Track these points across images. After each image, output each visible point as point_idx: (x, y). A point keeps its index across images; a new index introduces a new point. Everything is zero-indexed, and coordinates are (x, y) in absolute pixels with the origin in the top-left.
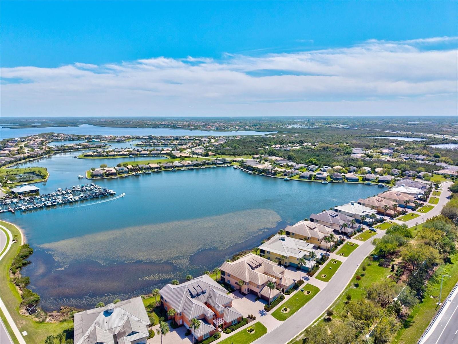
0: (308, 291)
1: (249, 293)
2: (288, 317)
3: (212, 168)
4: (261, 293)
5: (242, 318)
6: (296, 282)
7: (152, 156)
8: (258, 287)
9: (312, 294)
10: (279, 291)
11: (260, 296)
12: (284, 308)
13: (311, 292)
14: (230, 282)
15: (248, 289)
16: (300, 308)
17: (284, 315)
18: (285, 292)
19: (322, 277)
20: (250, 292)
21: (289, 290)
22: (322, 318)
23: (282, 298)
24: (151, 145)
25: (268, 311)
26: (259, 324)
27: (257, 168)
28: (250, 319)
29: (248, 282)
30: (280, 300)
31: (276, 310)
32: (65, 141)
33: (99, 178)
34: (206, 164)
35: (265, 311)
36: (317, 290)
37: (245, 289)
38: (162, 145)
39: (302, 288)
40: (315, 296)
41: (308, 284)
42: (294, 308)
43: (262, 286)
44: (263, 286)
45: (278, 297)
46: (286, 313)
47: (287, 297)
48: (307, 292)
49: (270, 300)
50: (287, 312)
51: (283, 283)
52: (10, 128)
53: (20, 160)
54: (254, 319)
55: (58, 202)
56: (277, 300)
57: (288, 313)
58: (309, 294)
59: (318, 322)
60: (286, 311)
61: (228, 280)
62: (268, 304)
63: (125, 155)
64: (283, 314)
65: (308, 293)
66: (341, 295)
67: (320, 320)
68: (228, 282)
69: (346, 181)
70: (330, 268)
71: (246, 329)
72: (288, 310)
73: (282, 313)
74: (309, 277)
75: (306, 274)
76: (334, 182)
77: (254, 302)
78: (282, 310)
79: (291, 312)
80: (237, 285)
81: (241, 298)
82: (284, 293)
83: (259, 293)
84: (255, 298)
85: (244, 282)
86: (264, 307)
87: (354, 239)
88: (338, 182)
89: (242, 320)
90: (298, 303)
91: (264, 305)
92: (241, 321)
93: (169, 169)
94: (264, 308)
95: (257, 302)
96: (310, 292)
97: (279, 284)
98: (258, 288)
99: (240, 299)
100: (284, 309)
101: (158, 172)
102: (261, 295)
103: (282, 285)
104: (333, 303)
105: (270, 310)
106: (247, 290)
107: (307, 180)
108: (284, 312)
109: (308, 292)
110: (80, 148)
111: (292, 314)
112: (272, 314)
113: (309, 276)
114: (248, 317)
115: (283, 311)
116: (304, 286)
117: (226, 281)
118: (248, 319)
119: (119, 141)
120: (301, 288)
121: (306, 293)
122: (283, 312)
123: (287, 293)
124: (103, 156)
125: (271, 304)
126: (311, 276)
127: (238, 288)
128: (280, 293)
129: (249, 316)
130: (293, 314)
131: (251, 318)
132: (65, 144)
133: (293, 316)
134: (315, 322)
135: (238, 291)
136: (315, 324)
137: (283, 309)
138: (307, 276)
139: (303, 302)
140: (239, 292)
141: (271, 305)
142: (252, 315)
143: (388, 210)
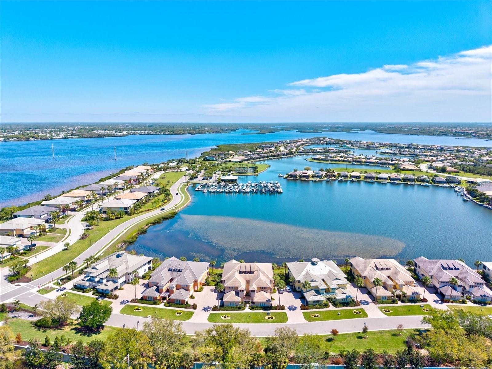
2: (218, 322)
3: (424, 186)
7: (377, 165)
13: (273, 319)
16: (240, 323)
21: (254, 306)
23: (240, 309)
24: (396, 154)
25: (212, 310)
30: (236, 309)
32: (323, 145)
33: (292, 178)
34: (420, 180)
35: (210, 309)
36: (282, 321)
38: (410, 154)
42: (235, 320)
45: (237, 306)
48: (271, 317)
52: (301, 132)
53: (263, 158)
54: (195, 309)
55: (234, 191)
56: (233, 307)
58: (270, 319)
60: (225, 318)
63: (349, 161)
70: (338, 314)
71: (177, 310)
72: (228, 318)
79: (227, 321)
89: (186, 304)
90: (245, 319)
92: (184, 304)
99: (213, 292)
105: (215, 310)
108: (222, 318)
110: (321, 152)
111: (225, 322)
115: (223, 316)
119: (369, 148)
121: (267, 317)
123: (251, 308)
124: (328, 161)
125: (223, 307)
128: (242, 303)
129: (194, 304)
131: (193, 307)
132: (314, 148)
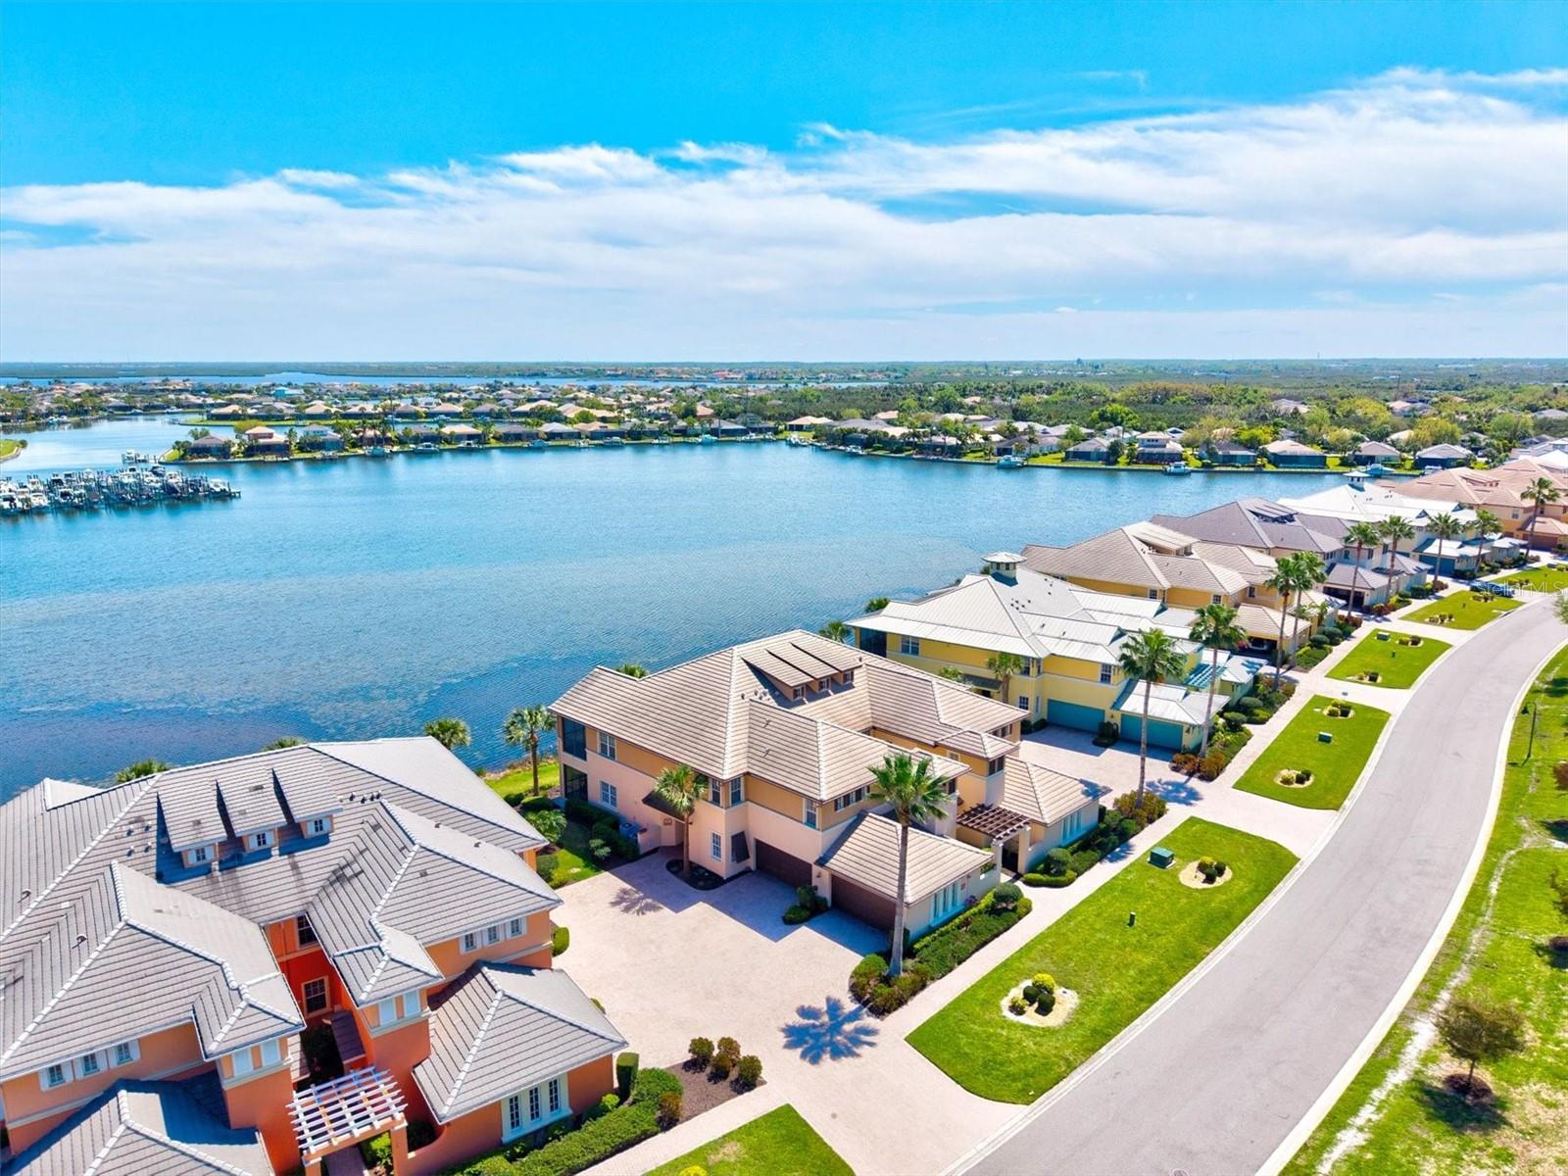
0: (1208, 860)
1: (747, 872)
2: (1071, 1067)
4: (834, 863)
5: (627, 1073)
6: (1107, 802)
8: (813, 813)
9: (1243, 887)
10: (982, 856)
11: (825, 891)
12: (1029, 983)
13: (1228, 874)
14: (614, 803)
15: (739, 842)
16: (1165, 986)
17: (1029, 1043)
18: (1032, 869)
19: (1286, 781)
20: (751, 863)
21: (1057, 853)
22: (1398, 1077)
23: (1006, 911)
25: (880, 1011)
26: (787, 1126)
27: (886, 434)
28: (703, 1076)
29: (735, 782)
30: (994, 923)
31: (956, 1004)
35: (854, 1016)
36: (1274, 863)
37: (716, 839)
39: (1159, 844)
40: (1272, 900)
41: (1193, 821)
42: (1115, 988)
43: (847, 814)
44: (852, 807)
45: (971, 902)
46: (1048, 1032)
47: (1046, 906)
48: (1202, 868)
49: (909, 921)
50: (1054, 1019)
51: (1011, 799)
54: (747, 1078)
56: (966, 923)
57: (1068, 1026)
58: (1219, 881)
59: (1367, 1113)
60: (1045, 1009)
61: (605, 786)
62: (887, 955)
63: (369, 416)
64: (1018, 1035)
65: (1210, 879)
66: (1477, 895)
67: (1377, 1094)
68: (605, 798)
69: (1270, 468)
70: (1325, 740)
72: (1066, 1001)
73: (1012, 1025)
74: (1195, 783)
75: (1167, 764)
76: (1217, 469)
77: (776, 937)
78: (1005, 1003)
79: (1094, 1019)
80: (655, 816)
81: (677, 908)
82: (1018, 877)
83: (822, 862)
84: (786, 902)
85: (702, 778)
86: (855, 974)
87: (1405, 622)
88: (1234, 469)
89: (623, 1093)
90: (1141, 947)
91: (852, 960)
92: (610, 1099)
93: (519, 444)
94: (853, 988)
95: (804, 934)
96: (1220, 871)
97: (983, 807)
98: (811, 821)
99: (666, 911)
100: (1030, 996)
101: (468, 451)
102: (837, 882)
103: (1003, 813)
104: (1442, 954)
105: (901, 1002)
106: (725, 846)
107: (1100, 465)
108: (1031, 1017)
109: (1211, 873)
111: (1101, 1036)
112: (919, 1040)
113: (1190, 774)
114: (689, 1066)
115: (1017, 1009)
116: (1168, 831)
117: (594, 793)
118: (686, 1079)
120: (1143, 842)
121: (1190, 877)
122: (1022, 1019)
123: (1046, 871)
124: (281, 418)
125: (909, 953)
126: (1209, 777)
127: (669, 837)
128: (988, 867)
129: (700, 1048)
130: (1108, 1037)
131: (720, 1074)
133: (1107, 1053)
134: (1335, 1122)
135: (659, 863)
136: (1350, 1140)
137: (1017, 993)
138: (1180, 778)
139: (1184, 943)
140: (669, 867)
141: (910, 963)
142: (729, 1045)
143: (1538, 519)
